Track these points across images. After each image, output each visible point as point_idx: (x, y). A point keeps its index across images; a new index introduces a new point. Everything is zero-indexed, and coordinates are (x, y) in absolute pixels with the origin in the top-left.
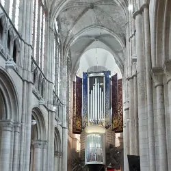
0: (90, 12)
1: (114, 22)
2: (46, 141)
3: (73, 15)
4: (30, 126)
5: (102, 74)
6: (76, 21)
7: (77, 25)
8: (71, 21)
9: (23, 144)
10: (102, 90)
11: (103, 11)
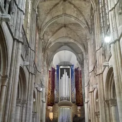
0: (63, 29)
1: (78, 36)
2: (36, 113)
3: (52, 30)
4: (32, 103)
5: (69, 67)
6: (54, 33)
7: (54, 36)
8: (51, 34)
9: (27, 116)
10: (69, 77)
11: (71, 29)
